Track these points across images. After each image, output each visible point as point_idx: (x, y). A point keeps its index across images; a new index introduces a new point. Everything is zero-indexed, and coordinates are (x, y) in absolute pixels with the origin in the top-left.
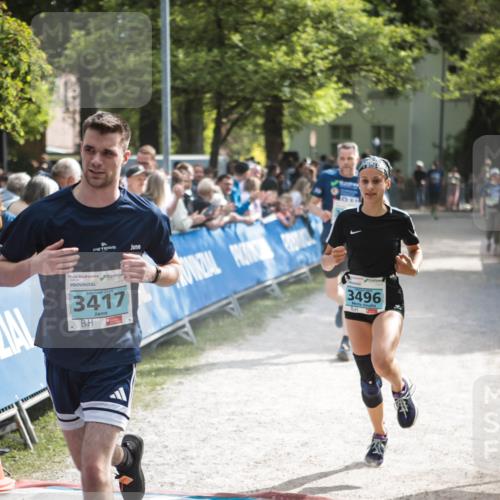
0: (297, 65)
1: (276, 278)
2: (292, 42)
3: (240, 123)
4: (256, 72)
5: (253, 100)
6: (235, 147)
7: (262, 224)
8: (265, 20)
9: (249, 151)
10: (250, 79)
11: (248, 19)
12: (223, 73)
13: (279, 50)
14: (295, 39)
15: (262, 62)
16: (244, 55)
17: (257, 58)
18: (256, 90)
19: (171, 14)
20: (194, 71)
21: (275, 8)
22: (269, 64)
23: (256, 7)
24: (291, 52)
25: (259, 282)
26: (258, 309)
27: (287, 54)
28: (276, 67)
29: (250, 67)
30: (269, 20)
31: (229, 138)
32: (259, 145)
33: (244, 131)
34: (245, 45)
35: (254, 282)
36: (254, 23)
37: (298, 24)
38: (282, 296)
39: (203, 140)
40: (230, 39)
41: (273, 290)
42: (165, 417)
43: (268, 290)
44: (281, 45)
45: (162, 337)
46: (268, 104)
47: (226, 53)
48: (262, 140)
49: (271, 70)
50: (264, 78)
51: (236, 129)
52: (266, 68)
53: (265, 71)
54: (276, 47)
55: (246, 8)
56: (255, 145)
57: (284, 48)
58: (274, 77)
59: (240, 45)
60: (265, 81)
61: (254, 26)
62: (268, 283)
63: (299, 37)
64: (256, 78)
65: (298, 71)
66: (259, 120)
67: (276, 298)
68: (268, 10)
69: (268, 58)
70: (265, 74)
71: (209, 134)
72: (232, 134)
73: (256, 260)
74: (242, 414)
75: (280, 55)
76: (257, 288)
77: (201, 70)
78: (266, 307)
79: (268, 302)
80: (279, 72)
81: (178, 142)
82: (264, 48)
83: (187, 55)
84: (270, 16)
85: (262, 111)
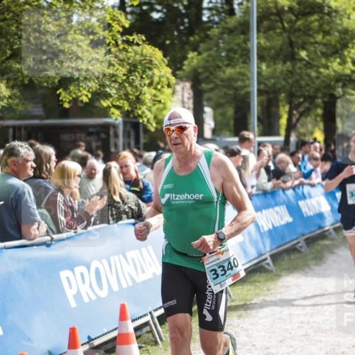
0: (348, 72)
1: (332, 225)
2: (344, 55)
3: (306, 114)
4: (318, 77)
5: (316, 97)
6: (302, 130)
7: (322, 185)
8: (325, 41)
9: (312, 133)
10: (314, 83)
11: (312, 40)
12: (294, 79)
13: (334, 61)
14: (346, 53)
15: (322, 70)
16: (309, 66)
17: (318, 67)
18: (317, 90)
19: (258, 38)
20: (273, 78)
21: (331, 32)
22: (327, 72)
23: (318, 32)
24: (343, 62)
25: (320, 227)
26: (319, 248)
27: (340, 64)
28: (332, 73)
29: (314, 74)
30: (327, 40)
31: (298, 125)
32: (320, 129)
33: (309, 119)
34: (310, 59)
35: (317, 228)
36: (316, 43)
37: (348, 43)
38: (337, 237)
39: (279, 126)
40: (299, 55)
41: (330, 233)
42: (253, 324)
43: (327, 233)
44: (336, 58)
45: (250, 267)
46: (326, 100)
47: (296, 65)
48: (321, 125)
49: (329, 75)
50: (323, 81)
51: (303, 119)
52: (325, 75)
53: (324, 76)
54: (332, 59)
55: (311, 33)
56: (317, 129)
57: (338, 60)
58: (331, 80)
59: (307, 59)
60: (324, 84)
61: (317, 45)
62: (327, 228)
63: (349, 52)
64: (318, 82)
65: (349, 76)
66: (320, 111)
67: (332, 239)
68: (327, 33)
69: (327, 67)
70: (324, 79)
71: (284, 121)
72: (301, 121)
73: (318, 212)
74: (308, 323)
75: (335, 65)
76: (318, 232)
77: (279, 77)
78: (326, 245)
79: (327, 242)
80: (334, 77)
81: (261, 128)
82: (323, 61)
83: (268, 67)
84: (328, 38)
85: (322, 105)
